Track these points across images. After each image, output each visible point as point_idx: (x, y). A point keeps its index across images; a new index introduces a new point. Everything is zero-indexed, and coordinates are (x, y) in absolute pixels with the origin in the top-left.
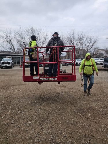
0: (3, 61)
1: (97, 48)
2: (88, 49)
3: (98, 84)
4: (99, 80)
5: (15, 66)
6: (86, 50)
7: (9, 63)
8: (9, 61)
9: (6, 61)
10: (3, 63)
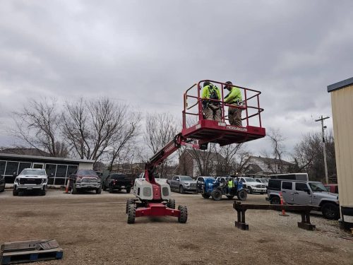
0: (25, 174)
1: (246, 154)
2: (228, 155)
3: (267, 242)
4: (266, 232)
5: (50, 188)
6: (224, 156)
7: (38, 181)
8: (40, 177)
9: (31, 176)
10: (23, 181)
